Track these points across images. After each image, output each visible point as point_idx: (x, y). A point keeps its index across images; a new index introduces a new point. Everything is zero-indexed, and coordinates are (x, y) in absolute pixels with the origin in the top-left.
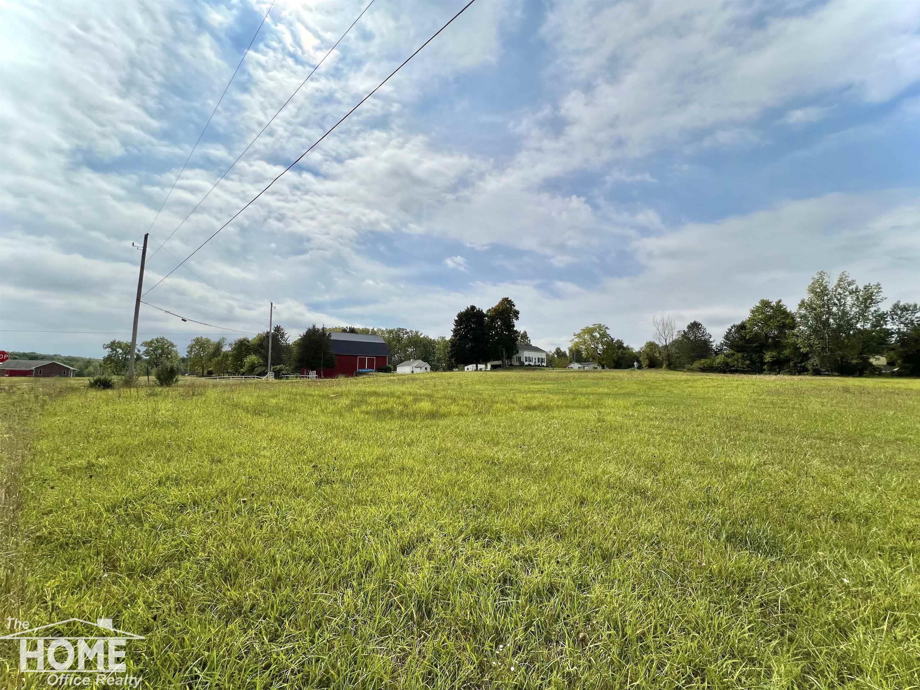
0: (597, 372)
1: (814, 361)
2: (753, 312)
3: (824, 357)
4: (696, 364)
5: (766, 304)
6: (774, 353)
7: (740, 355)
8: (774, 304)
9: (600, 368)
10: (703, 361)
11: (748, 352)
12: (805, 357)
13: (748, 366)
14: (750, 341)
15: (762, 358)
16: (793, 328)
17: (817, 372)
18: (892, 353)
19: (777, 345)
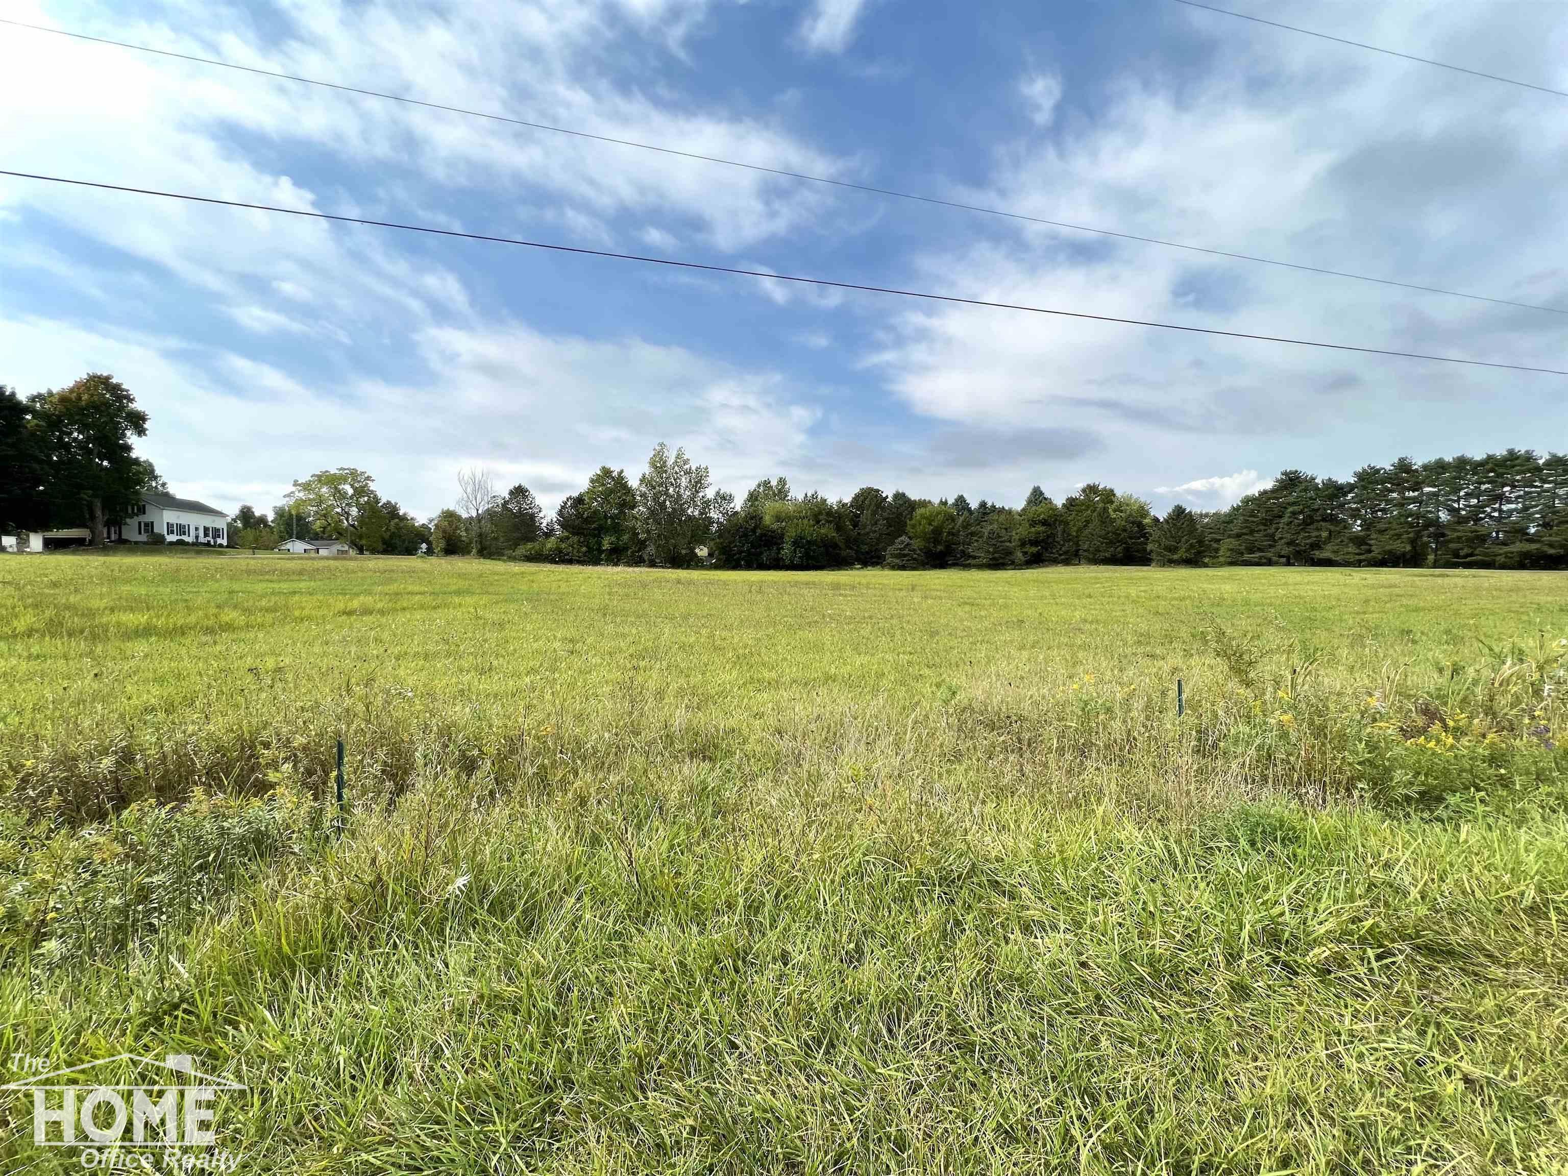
0: (345, 559)
1: (651, 549)
2: (592, 481)
3: (659, 546)
4: (521, 550)
5: (607, 472)
6: (613, 539)
7: (576, 539)
8: (615, 474)
9: (352, 553)
10: (529, 545)
11: (585, 536)
12: (642, 544)
13: (585, 554)
14: (587, 521)
15: (600, 544)
16: (633, 507)
17: (652, 564)
18: (712, 543)
19: (617, 529)
